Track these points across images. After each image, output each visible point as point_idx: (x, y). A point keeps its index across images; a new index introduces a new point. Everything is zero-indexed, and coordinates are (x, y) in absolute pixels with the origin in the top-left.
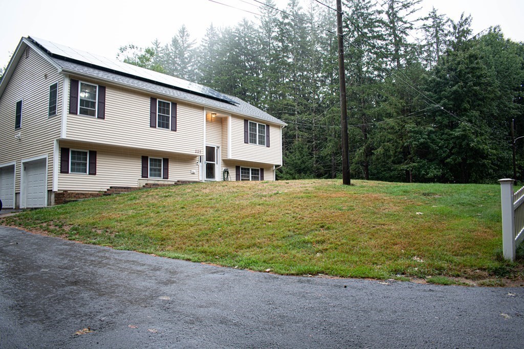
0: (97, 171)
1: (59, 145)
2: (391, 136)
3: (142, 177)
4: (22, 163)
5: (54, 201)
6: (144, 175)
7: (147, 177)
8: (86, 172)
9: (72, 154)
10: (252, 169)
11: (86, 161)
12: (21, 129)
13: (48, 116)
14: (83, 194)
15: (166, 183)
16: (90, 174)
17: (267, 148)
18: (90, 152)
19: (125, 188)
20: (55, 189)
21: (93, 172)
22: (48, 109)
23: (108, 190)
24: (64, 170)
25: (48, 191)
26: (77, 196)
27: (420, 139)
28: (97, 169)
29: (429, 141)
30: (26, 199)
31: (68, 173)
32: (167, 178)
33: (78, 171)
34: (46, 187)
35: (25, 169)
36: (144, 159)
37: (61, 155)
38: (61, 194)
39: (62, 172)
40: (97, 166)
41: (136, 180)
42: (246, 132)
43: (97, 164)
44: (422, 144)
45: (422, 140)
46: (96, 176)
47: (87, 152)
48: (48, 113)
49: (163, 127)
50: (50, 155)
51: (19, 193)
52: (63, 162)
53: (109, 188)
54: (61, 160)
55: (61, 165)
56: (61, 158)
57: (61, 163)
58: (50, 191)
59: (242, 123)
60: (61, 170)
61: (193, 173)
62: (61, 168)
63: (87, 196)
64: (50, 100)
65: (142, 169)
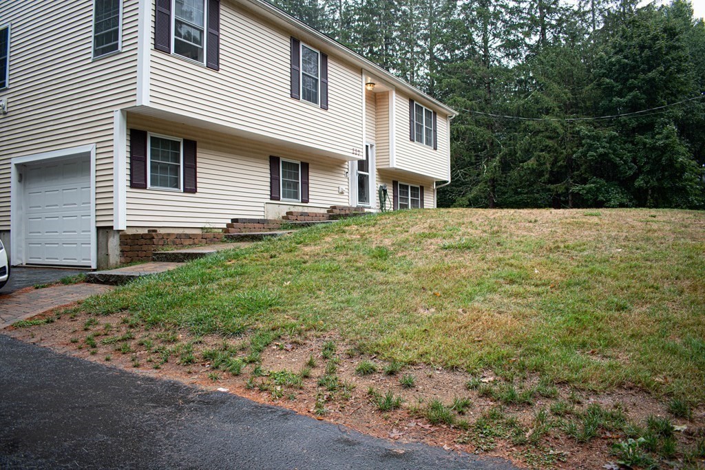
0: (198, 185)
1: (127, 123)
2: (550, 143)
3: (271, 199)
4: (13, 166)
5: (118, 252)
6: (274, 196)
7: (279, 200)
8: (177, 186)
9: (151, 146)
10: (411, 187)
11: (179, 162)
12: (7, 89)
13: (91, 55)
14: (188, 237)
15: (306, 210)
16: (185, 191)
17: (434, 151)
18: (185, 141)
19: (258, 221)
20: (121, 224)
21: (191, 188)
22: (92, 39)
23: (228, 225)
24: (137, 182)
25: (98, 228)
26: (178, 241)
27: (598, 148)
28: (198, 180)
29: (610, 151)
30: (24, 245)
31: (145, 187)
32: (307, 202)
33: (164, 183)
34: (93, 219)
35: (21, 178)
36: (274, 162)
37: (131, 147)
38: (143, 236)
39: (133, 185)
40: (198, 175)
41: (262, 205)
42: (411, 121)
43: (198, 170)
44: (601, 155)
45: (601, 150)
46: (197, 195)
47: (179, 143)
48: (92, 50)
49: (309, 99)
50: (99, 146)
51: (9, 231)
52: (134, 162)
53: (230, 222)
54: (131, 158)
55: (131, 170)
56: (131, 153)
57: (131, 164)
58: (104, 231)
59: (406, 104)
60: (131, 181)
61: (342, 193)
62: (131, 175)
63: (196, 241)
64: (96, 19)
65: (271, 183)
